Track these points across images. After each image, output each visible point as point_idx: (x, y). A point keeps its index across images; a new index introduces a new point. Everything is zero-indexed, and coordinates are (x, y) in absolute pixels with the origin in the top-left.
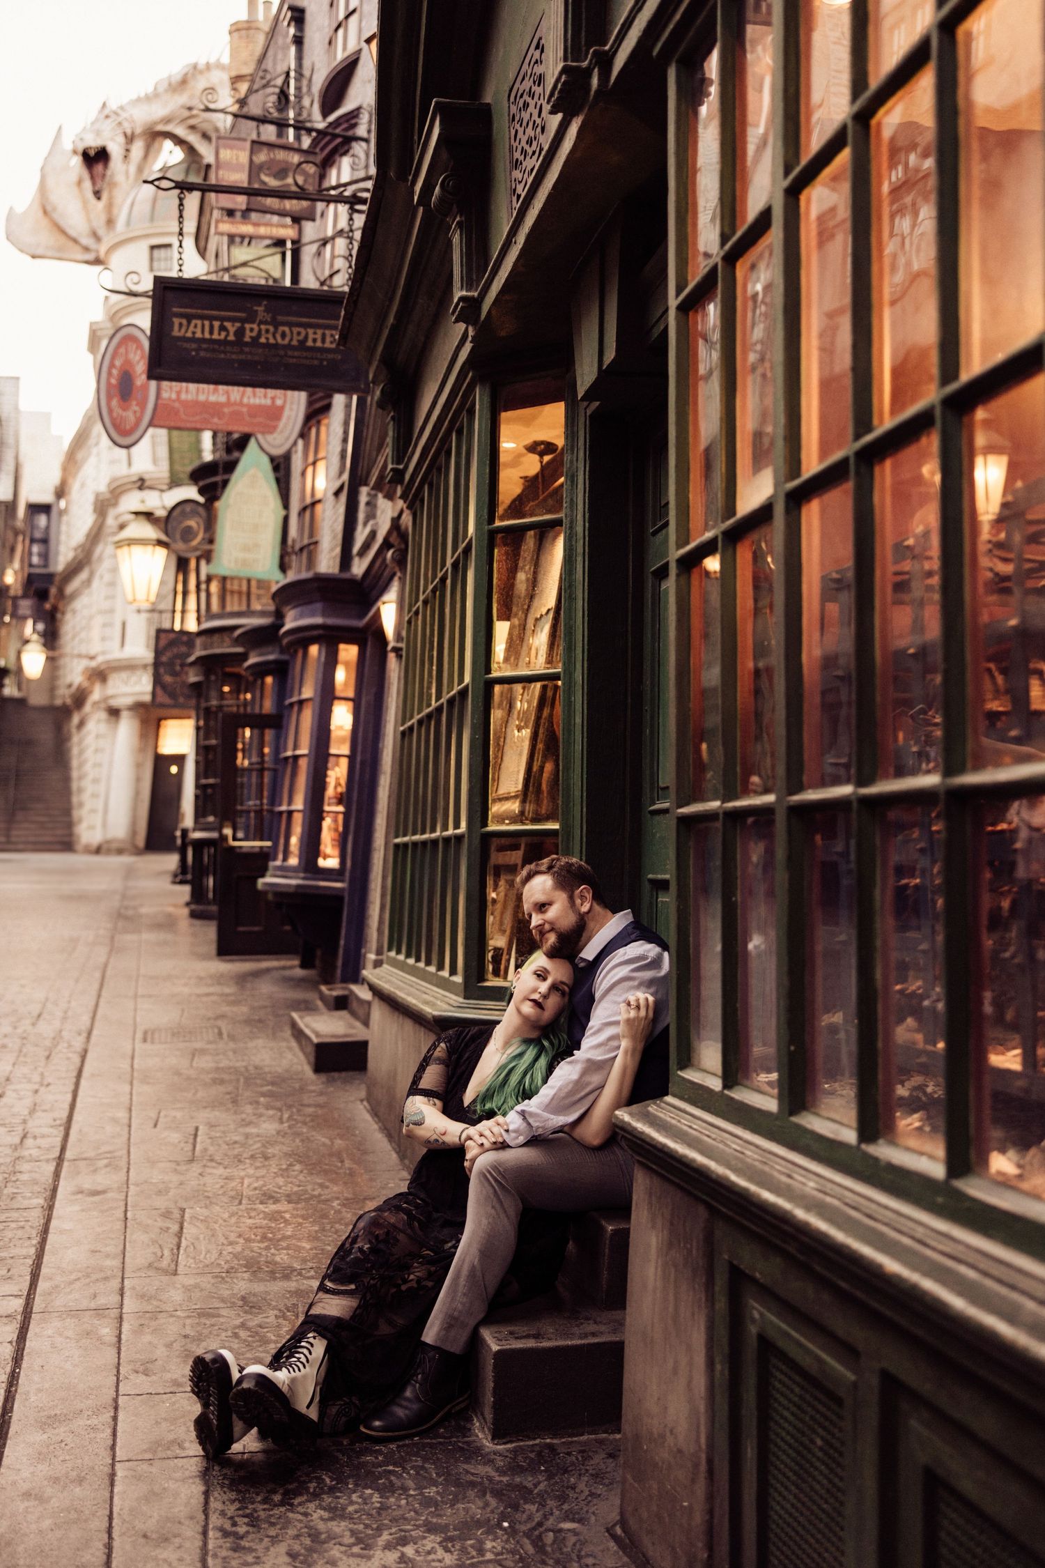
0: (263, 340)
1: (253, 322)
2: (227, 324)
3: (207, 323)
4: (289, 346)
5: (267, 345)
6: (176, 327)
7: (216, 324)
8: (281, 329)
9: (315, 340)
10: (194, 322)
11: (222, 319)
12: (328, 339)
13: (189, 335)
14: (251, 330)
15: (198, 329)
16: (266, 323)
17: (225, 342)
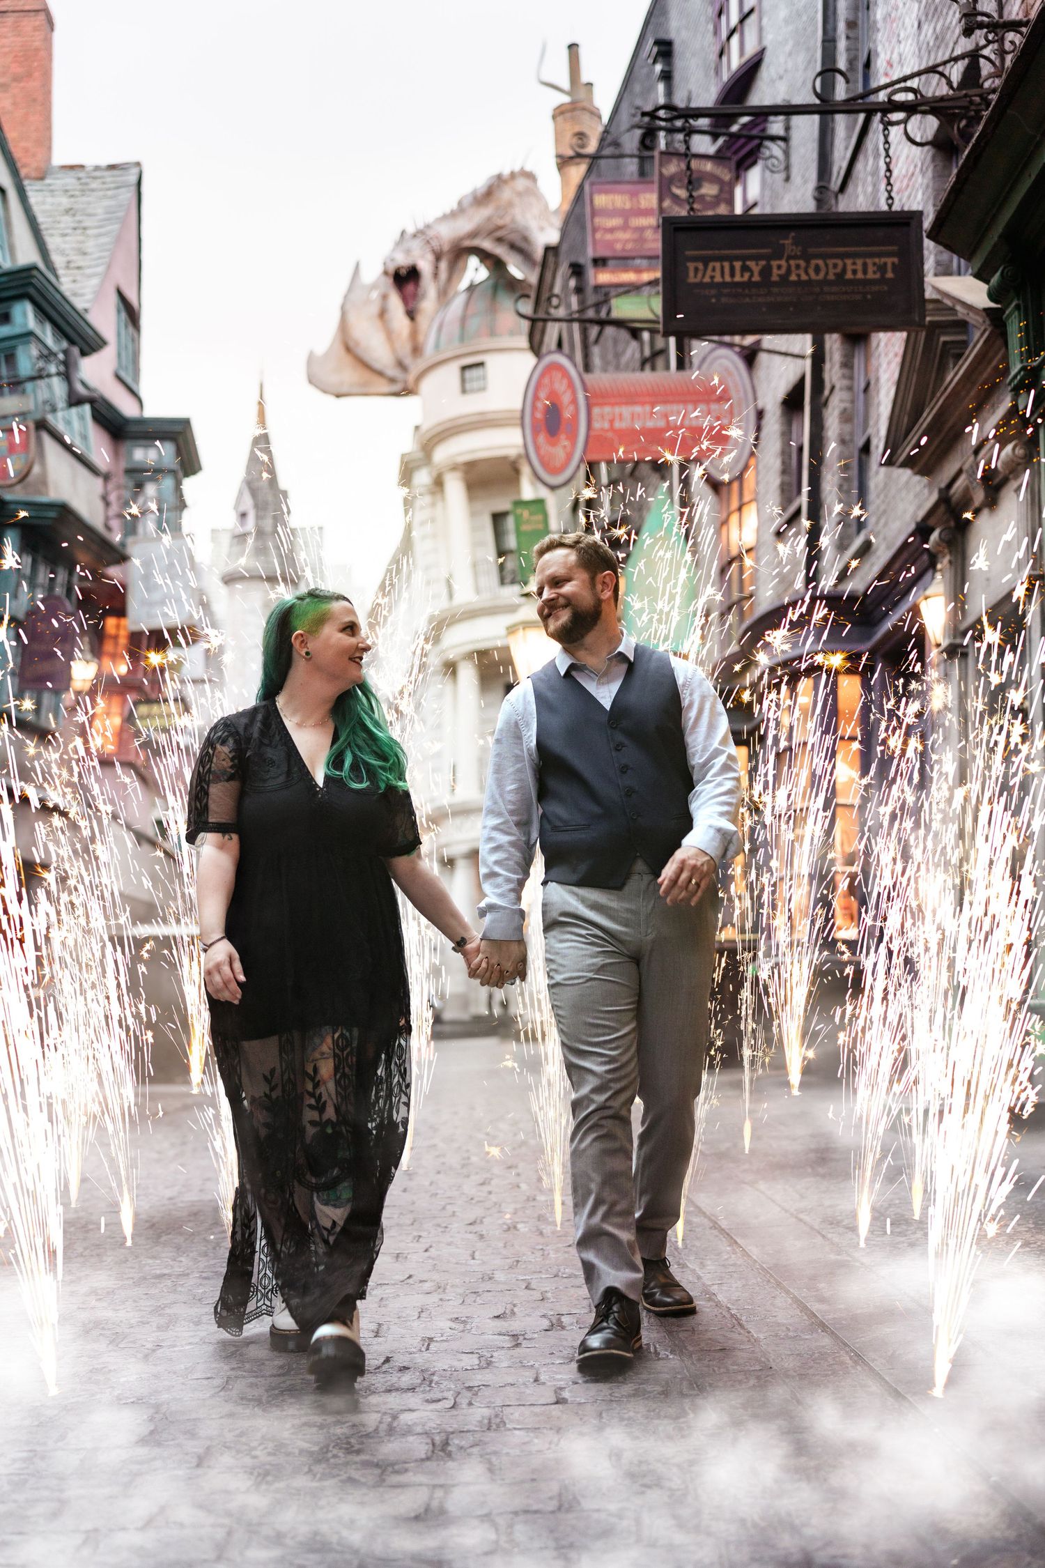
0: (793, 278)
1: (780, 258)
2: (751, 264)
3: (726, 265)
4: (825, 282)
5: (799, 283)
6: (691, 274)
7: (738, 265)
8: (814, 262)
9: (855, 272)
10: (711, 265)
11: (744, 259)
12: (871, 269)
13: (707, 280)
14: (778, 268)
15: (717, 273)
16: (795, 257)
17: (749, 284)
